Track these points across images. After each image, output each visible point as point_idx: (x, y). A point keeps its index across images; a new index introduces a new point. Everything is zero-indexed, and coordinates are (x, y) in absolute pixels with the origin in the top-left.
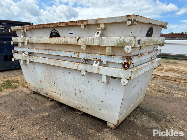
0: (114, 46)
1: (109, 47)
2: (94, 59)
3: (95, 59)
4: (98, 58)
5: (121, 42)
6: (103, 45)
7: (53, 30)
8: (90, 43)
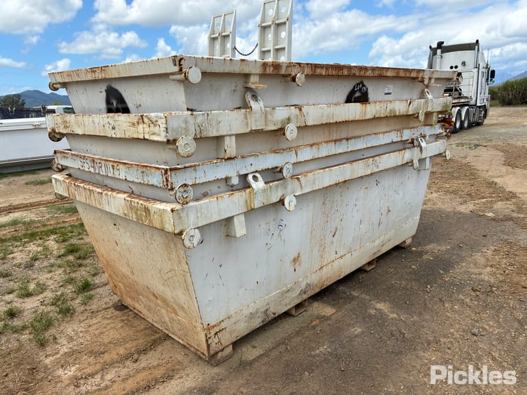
0: (440, 110)
7: (358, 84)
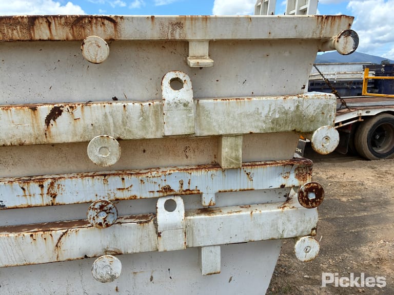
0: (258, 131)
1: (236, 136)
2: (157, 195)
3: (161, 194)
4: (179, 185)
5: (287, 114)
6: (209, 130)
8: (135, 131)
